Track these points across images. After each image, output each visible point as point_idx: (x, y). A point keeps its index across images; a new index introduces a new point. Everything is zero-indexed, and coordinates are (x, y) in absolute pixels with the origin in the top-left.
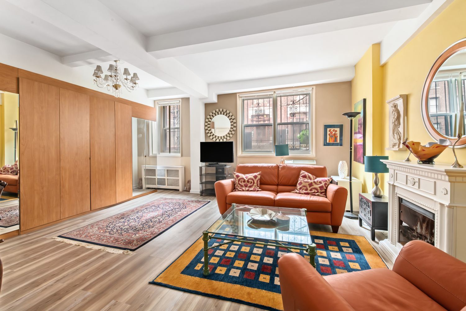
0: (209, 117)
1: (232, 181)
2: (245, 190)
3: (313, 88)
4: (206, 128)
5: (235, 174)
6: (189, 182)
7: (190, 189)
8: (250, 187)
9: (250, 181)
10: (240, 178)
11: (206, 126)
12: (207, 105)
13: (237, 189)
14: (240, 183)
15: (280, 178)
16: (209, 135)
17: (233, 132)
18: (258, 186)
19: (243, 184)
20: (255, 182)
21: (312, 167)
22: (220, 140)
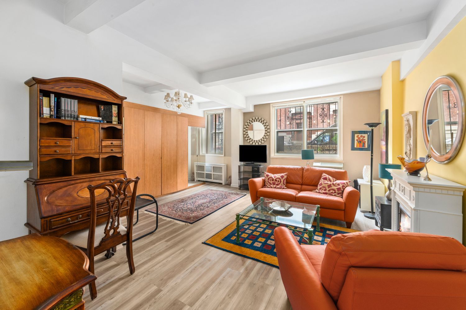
0: (246, 124)
1: (263, 179)
2: (272, 187)
3: (341, 97)
4: (245, 133)
5: (265, 173)
6: (230, 177)
7: (231, 183)
8: (277, 185)
9: (277, 180)
10: (269, 177)
11: (244, 131)
12: (245, 114)
13: (267, 186)
14: (269, 181)
15: (304, 179)
16: (247, 139)
17: (267, 137)
18: (285, 185)
19: (271, 182)
20: (282, 181)
21: (334, 170)
22: (255, 143)
